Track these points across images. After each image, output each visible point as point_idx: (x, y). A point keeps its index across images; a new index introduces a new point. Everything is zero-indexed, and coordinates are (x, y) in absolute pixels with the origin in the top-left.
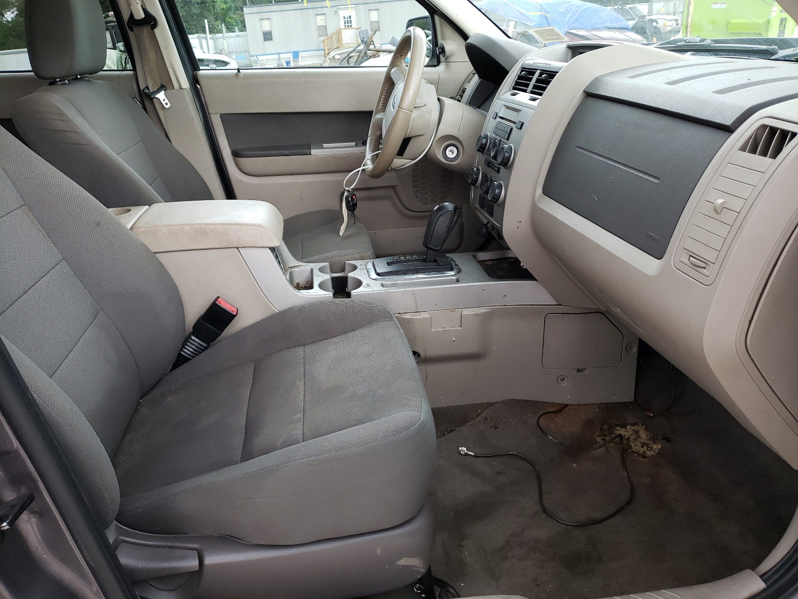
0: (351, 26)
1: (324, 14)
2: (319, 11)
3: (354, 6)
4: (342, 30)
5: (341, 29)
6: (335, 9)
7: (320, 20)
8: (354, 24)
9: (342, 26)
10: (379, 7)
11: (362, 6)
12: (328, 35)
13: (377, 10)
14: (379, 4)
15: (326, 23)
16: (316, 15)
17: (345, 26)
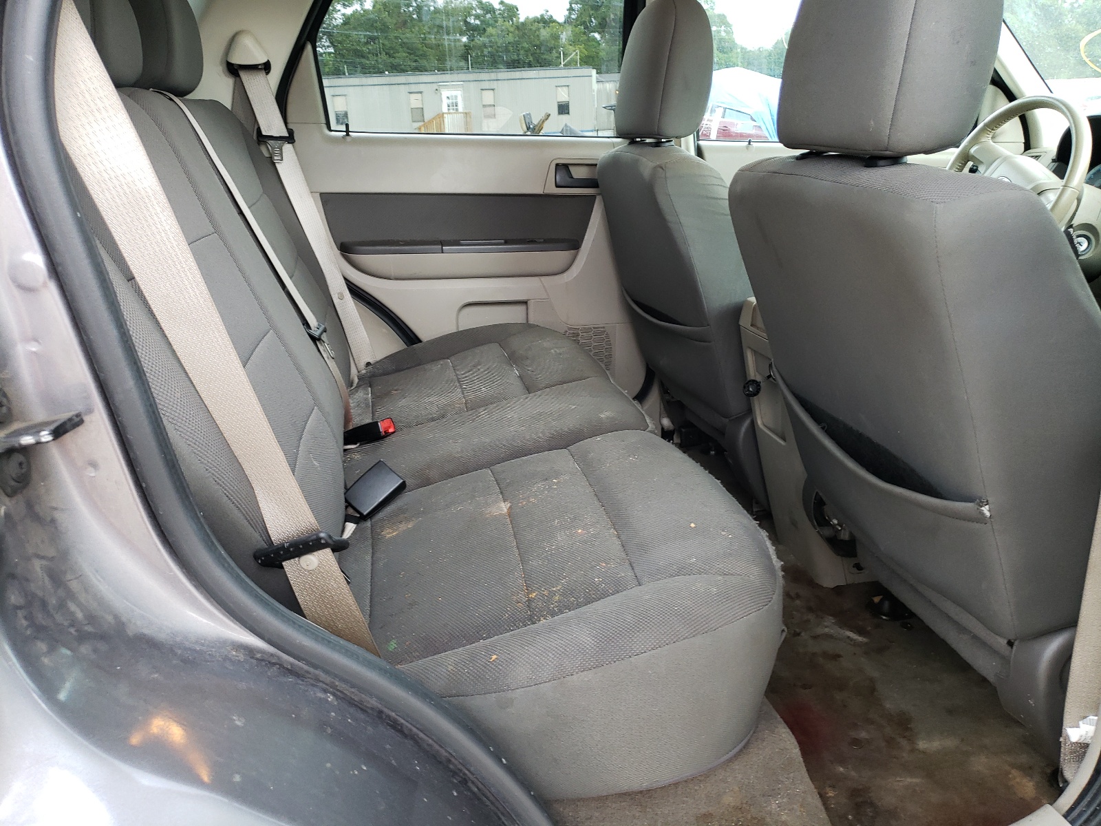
0: (457, 110)
1: (421, 92)
2: (414, 88)
3: (462, 83)
4: (445, 115)
5: (443, 114)
6: (435, 86)
7: (415, 101)
8: (461, 109)
9: (445, 109)
10: (495, 87)
11: (472, 83)
12: (426, 121)
13: (493, 90)
14: (495, 82)
15: (423, 104)
16: (410, 93)
17: (449, 109)
